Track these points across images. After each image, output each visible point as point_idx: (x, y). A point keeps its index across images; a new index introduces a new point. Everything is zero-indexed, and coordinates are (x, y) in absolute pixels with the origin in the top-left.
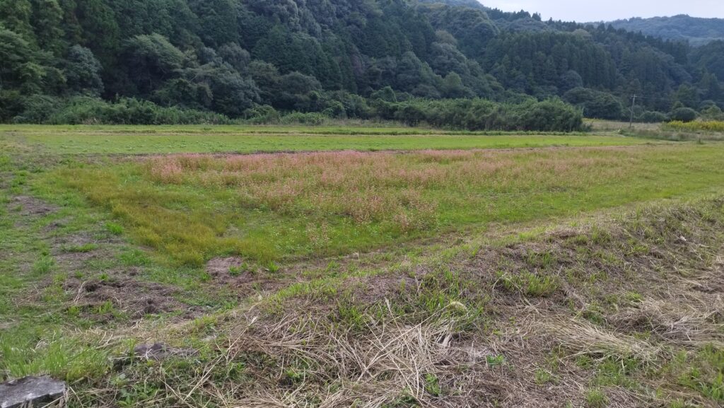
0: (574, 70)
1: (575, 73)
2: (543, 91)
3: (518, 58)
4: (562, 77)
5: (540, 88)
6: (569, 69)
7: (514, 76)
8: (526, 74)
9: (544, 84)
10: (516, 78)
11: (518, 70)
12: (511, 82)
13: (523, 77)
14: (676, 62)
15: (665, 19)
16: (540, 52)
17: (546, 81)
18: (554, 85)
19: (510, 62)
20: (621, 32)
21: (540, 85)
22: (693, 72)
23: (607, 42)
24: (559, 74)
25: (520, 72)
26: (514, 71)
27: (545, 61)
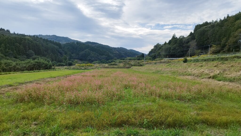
0: (31, 50)
1: (32, 51)
2: (21, 57)
3: (8, 45)
4: (27, 52)
5: (19, 56)
6: (29, 50)
7: (8, 52)
8: (13, 51)
9: (20, 55)
10: (9, 53)
11: (9, 49)
12: (7, 54)
13: (12, 52)
14: (59, 48)
15: (49, 36)
16: (17, 43)
17: (21, 54)
18: (25, 55)
19: (5, 46)
20: (41, 38)
21: (19, 55)
22: (65, 51)
23: (38, 41)
24: (26, 51)
25: (10, 50)
26: (7, 50)
27: (20, 47)
